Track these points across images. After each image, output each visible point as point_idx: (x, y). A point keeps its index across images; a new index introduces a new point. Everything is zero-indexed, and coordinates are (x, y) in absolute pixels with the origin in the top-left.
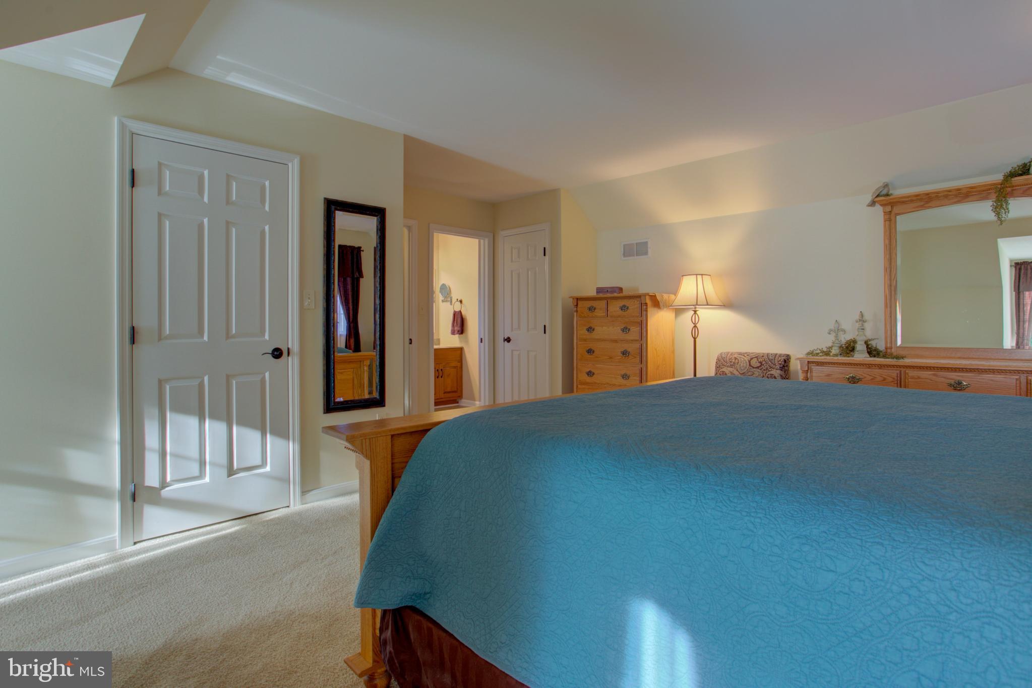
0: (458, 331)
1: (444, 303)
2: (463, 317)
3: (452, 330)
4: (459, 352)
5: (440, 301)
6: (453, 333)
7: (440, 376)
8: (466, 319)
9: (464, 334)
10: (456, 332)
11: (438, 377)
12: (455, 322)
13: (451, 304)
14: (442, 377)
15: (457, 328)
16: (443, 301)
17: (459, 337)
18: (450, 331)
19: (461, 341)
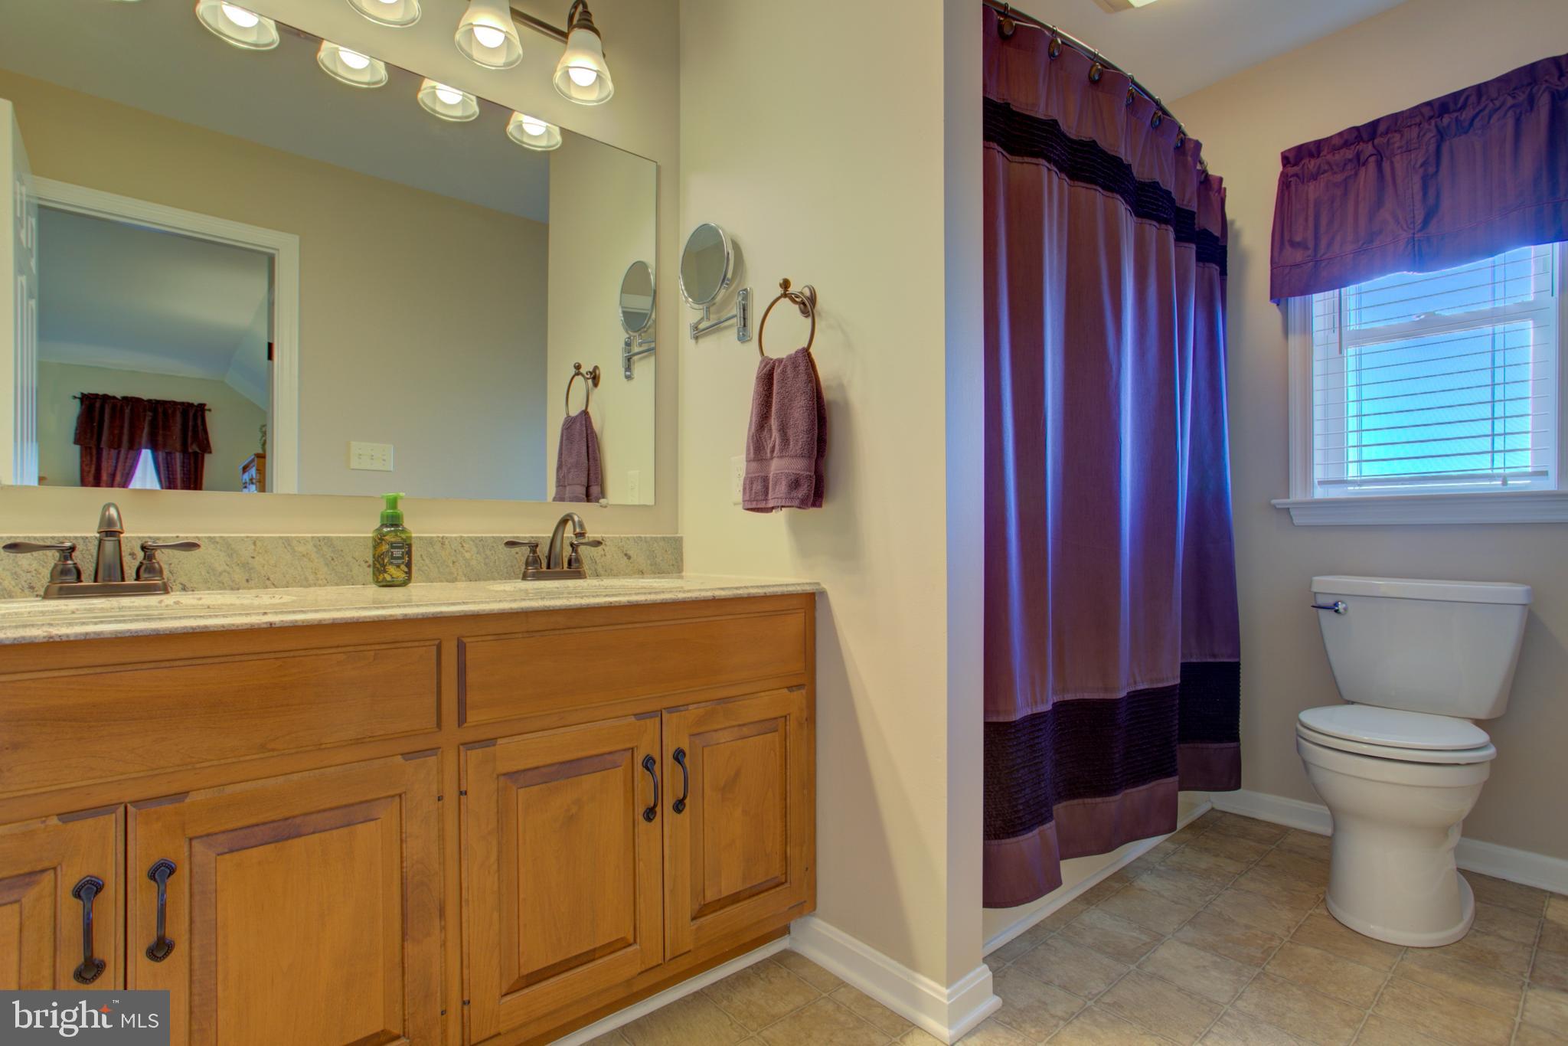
0: (795, 484)
1: (708, 343)
2: (827, 395)
3: (749, 482)
4: (794, 623)
5: (686, 333)
6: (758, 499)
7: (669, 802)
8: (845, 407)
9: (828, 508)
10: (783, 488)
11: (650, 814)
12: (774, 423)
13: (743, 337)
14: (679, 806)
15: (782, 467)
16: (698, 333)
17: (795, 529)
18: (737, 493)
19: (804, 550)
